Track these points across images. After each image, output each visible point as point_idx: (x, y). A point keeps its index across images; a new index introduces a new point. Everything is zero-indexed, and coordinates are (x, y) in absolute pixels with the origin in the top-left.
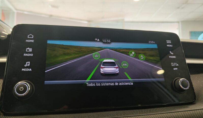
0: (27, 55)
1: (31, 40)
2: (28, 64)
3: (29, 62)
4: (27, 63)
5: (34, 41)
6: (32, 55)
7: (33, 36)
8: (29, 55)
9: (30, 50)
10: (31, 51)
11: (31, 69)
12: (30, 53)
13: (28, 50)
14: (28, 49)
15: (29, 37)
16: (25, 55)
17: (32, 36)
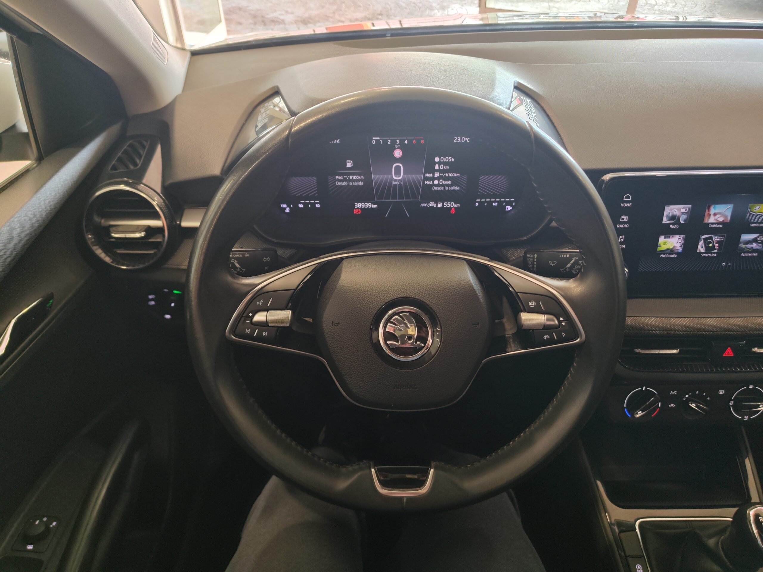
0: (621, 226)
1: (628, 204)
2: (622, 238)
3: (623, 237)
4: (620, 237)
5: (632, 205)
6: (627, 226)
7: (631, 196)
8: (623, 226)
9: (626, 218)
10: (627, 221)
11: (624, 245)
12: (625, 223)
13: (623, 219)
14: (623, 217)
15: (626, 198)
16: (618, 226)
17: (629, 198)
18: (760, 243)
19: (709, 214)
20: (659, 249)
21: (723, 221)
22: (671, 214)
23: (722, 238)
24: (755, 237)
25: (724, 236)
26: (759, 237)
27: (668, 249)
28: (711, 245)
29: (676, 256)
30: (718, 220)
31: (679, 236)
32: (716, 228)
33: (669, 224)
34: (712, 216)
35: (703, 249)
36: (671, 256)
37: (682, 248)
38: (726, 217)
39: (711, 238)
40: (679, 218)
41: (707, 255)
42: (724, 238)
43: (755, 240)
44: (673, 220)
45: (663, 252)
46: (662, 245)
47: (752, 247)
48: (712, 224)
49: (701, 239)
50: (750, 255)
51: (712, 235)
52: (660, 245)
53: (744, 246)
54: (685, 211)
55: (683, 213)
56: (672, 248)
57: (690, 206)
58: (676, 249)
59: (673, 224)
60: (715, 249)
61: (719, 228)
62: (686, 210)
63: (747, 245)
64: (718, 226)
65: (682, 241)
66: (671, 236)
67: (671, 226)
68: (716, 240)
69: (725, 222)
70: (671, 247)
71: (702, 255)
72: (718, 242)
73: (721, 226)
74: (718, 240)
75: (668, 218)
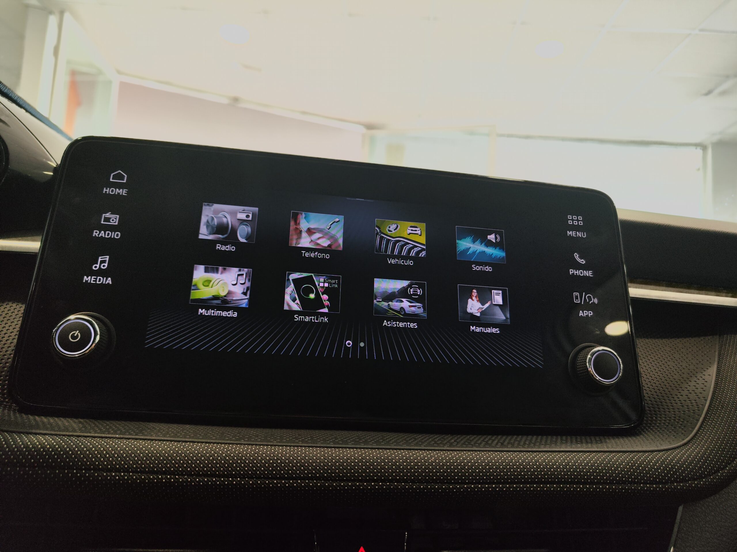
0: (102, 234)
1: (120, 189)
2: (104, 262)
3: (107, 258)
4: (100, 260)
5: (128, 193)
6: (117, 235)
7: (126, 176)
8: (108, 234)
9: (114, 219)
10: (117, 224)
12: (112, 229)
13: (107, 219)
14: (108, 215)
15: (114, 178)
16: (97, 234)
18: (417, 300)
19: (297, 229)
20: (195, 295)
21: (329, 246)
22: (216, 221)
23: (333, 281)
24: (404, 287)
25: (338, 278)
26: (410, 286)
27: (215, 298)
28: (312, 296)
29: (236, 315)
30: (318, 244)
31: (237, 269)
32: (316, 259)
33: (213, 243)
34: (304, 235)
35: (297, 304)
36: (224, 314)
37: (248, 297)
38: (333, 238)
39: (310, 280)
40: (234, 231)
41: (307, 319)
42: (339, 282)
43: (403, 293)
44: (222, 235)
45: (205, 303)
46: (200, 286)
47: (402, 308)
48: (308, 250)
49: (289, 279)
50: (401, 325)
51: (313, 274)
52: (195, 285)
53: (384, 304)
54: (245, 218)
55: (242, 221)
56: (225, 296)
57: (256, 209)
58: (234, 299)
59: (223, 243)
60: (324, 307)
61: (323, 259)
62: (248, 216)
63: (390, 303)
64: (321, 256)
65: (247, 281)
66: (220, 268)
67: (218, 247)
68: (322, 285)
69: (333, 248)
70: (223, 293)
71: (297, 318)
72: (326, 291)
73: (327, 256)
74: (326, 285)
75: (210, 228)
